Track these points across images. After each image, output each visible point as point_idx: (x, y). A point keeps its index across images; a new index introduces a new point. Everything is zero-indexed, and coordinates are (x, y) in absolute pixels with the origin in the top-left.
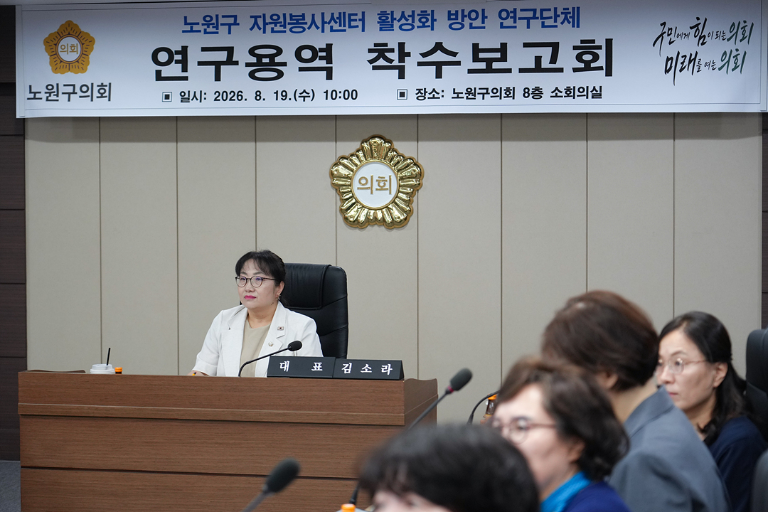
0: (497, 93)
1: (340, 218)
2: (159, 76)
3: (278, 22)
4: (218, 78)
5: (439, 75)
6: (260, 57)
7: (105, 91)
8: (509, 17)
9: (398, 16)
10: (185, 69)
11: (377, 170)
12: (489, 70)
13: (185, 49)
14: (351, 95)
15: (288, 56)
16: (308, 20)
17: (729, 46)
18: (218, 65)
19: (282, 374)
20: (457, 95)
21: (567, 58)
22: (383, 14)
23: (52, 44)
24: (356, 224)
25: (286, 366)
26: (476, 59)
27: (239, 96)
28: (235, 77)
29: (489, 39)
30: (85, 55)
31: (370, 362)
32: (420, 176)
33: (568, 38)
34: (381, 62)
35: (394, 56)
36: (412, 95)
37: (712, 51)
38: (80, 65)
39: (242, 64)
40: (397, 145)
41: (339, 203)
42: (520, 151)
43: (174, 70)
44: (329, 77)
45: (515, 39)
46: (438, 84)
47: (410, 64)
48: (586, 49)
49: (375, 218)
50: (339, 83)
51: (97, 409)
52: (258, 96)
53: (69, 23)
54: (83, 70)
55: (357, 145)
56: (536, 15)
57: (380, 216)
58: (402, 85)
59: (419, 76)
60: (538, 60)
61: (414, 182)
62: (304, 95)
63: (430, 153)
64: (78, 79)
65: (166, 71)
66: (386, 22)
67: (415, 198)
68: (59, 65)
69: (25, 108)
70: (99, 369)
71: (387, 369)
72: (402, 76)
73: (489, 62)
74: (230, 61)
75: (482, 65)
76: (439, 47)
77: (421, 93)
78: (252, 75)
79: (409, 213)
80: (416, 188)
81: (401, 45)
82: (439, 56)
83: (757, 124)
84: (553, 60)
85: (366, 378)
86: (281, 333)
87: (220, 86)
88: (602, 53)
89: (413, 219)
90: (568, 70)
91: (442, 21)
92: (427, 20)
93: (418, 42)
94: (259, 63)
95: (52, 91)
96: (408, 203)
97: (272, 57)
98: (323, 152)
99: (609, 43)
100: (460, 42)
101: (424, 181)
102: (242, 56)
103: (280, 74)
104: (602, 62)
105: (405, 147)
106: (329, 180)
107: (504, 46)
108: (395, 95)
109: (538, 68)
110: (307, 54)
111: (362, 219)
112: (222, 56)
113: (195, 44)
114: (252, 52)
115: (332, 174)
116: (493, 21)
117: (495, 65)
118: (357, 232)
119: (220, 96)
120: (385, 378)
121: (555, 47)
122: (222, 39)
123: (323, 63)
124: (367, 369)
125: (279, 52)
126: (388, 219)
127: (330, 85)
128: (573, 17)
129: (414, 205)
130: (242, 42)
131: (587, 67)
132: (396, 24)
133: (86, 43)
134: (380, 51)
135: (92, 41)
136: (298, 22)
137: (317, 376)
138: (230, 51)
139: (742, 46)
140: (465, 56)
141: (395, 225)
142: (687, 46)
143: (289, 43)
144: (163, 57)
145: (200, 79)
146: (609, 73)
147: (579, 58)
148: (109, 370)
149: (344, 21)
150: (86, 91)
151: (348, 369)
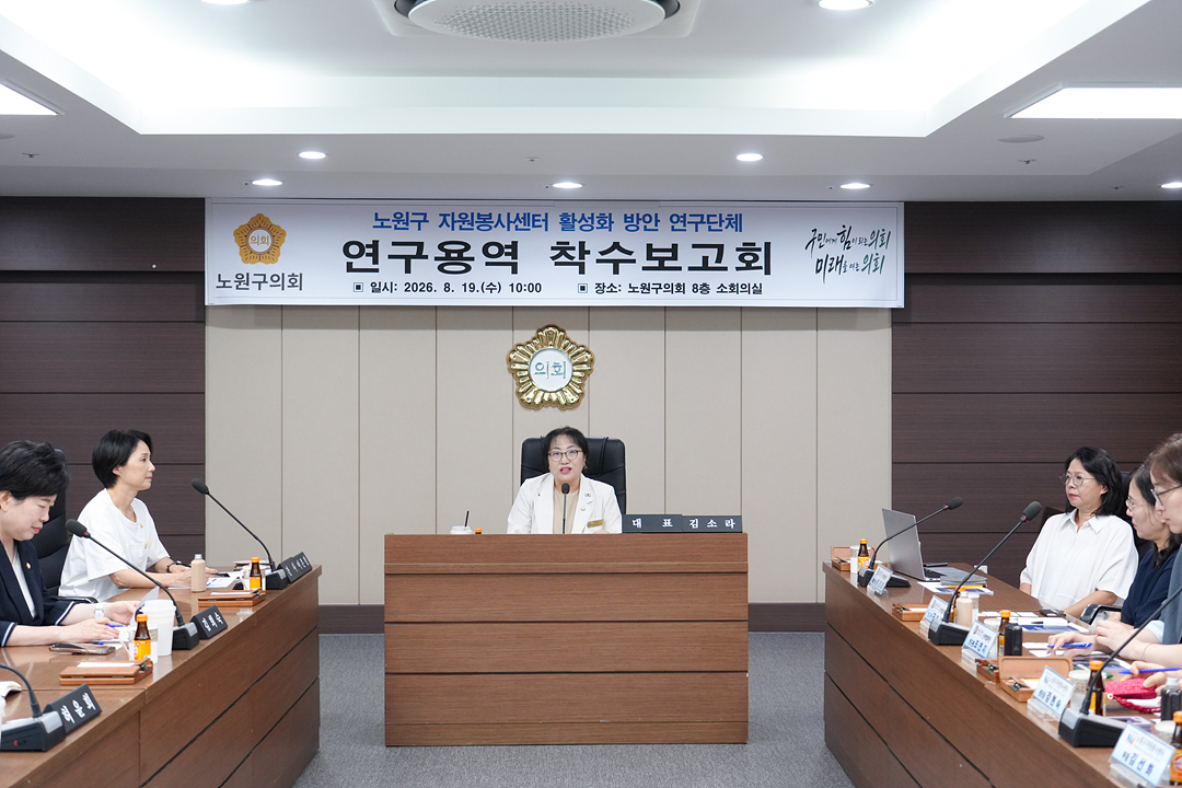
0: (668, 288)
1: (517, 400)
2: (350, 268)
3: (465, 221)
4: (408, 270)
5: (616, 271)
6: (448, 252)
7: (296, 281)
8: (679, 220)
9: (578, 217)
10: (375, 262)
11: (550, 357)
12: (661, 267)
13: (376, 243)
14: (536, 288)
15: (475, 251)
16: (495, 219)
17: (870, 251)
18: (408, 259)
19: (635, 530)
20: (633, 290)
21: (731, 258)
22: (565, 215)
23: (242, 236)
24: (530, 405)
25: (638, 523)
26: (650, 257)
27: (429, 287)
28: (425, 270)
29: (662, 240)
30: (275, 246)
31: (715, 518)
32: (591, 362)
33: (732, 241)
34: (563, 259)
35: (575, 254)
36: (591, 288)
37: (855, 255)
38: (271, 255)
39: (431, 258)
40: (569, 333)
41: (516, 387)
42: (682, 340)
43: (366, 262)
44: (515, 271)
45: (684, 241)
46: (615, 280)
47: (589, 261)
48: (748, 250)
49: (550, 400)
50: (524, 276)
51: (462, 566)
52: (447, 287)
53: (260, 216)
54: (274, 261)
55: (533, 333)
56: (703, 220)
57: (554, 397)
58: (582, 279)
59: (598, 272)
60: (705, 259)
61: (585, 367)
62: (491, 288)
63: (600, 342)
64: (269, 269)
65: (357, 264)
66: (567, 222)
67: (586, 382)
68: (249, 255)
69: (213, 296)
70: (459, 530)
71: (730, 524)
72: (582, 271)
73: (662, 260)
74: (420, 255)
75: (656, 263)
76: (616, 246)
77: (600, 288)
78: (441, 268)
79: (581, 395)
80: (587, 373)
81: (582, 244)
82: (616, 255)
83: (887, 317)
84: (719, 260)
85: (712, 532)
86: (590, 499)
87: (410, 278)
88: (761, 255)
89: (584, 401)
90: (732, 269)
91: (619, 224)
92: (605, 222)
93: (597, 241)
94: (448, 257)
95: (242, 281)
96: (581, 386)
97: (460, 252)
98: (500, 341)
99: (768, 245)
100: (636, 242)
101: (594, 366)
102: (431, 250)
103: (468, 268)
104: (761, 262)
105: (578, 336)
106: (506, 366)
107: (675, 247)
108: (576, 288)
109: (705, 267)
110: (493, 250)
111: (537, 401)
112: (413, 250)
113: (386, 239)
114: (441, 247)
115: (510, 360)
116: (665, 224)
117: (667, 264)
118: (532, 412)
119: (409, 287)
120: (729, 531)
121: (720, 248)
122: (412, 234)
123: (509, 259)
124: (712, 524)
125: (468, 247)
126: (563, 402)
127: (515, 279)
128: (736, 222)
129: (585, 388)
130: (432, 238)
131: (749, 267)
132: (577, 225)
133: (277, 236)
134: (563, 248)
135: (283, 233)
136: (485, 221)
137: (668, 531)
138: (420, 246)
139: (882, 251)
140: (640, 255)
141: (568, 406)
142: (835, 250)
143: (476, 239)
144: (354, 250)
145: (391, 271)
146: (768, 272)
147: (741, 258)
148: (468, 531)
149: (529, 221)
150: (277, 280)
151: (695, 524)
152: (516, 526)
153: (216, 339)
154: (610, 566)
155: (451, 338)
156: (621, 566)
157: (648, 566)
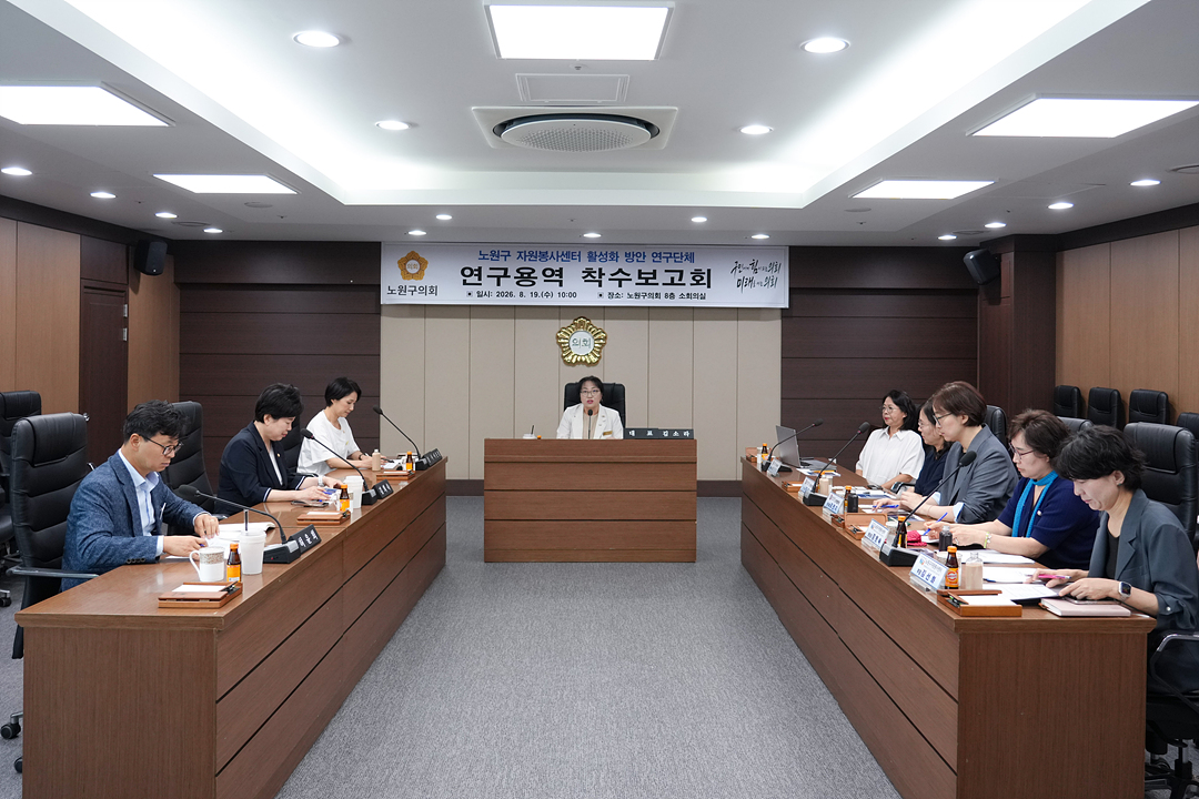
0: (651, 295)
1: (562, 361)
2: (465, 283)
3: (532, 255)
4: (499, 284)
5: (620, 286)
6: (522, 274)
7: (433, 290)
8: (657, 256)
9: (598, 254)
10: (480, 279)
11: (581, 335)
12: (647, 283)
13: (480, 268)
14: (573, 295)
15: (538, 273)
16: (549, 255)
17: (769, 274)
18: (499, 277)
20: (630, 296)
21: (687, 278)
22: (590, 252)
23: (403, 264)
24: (569, 364)
25: (632, 433)
26: (640, 278)
27: (511, 294)
28: (509, 284)
29: (647, 267)
30: (421, 270)
31: (678, 431)
32: (605, 338)
33: (688, 268)
34: (589, 278)
35: (596, 275)
36: (606, 295)
37: (760, 277)
38: (419, 275)
39: (512, 277)
40: (592, 322)
41: (561, 353)
42: (659, 326)
43: (474, 279)
44: (561, 285)
45: (660, 268)
46: (620, 290)
47: (605, 279)
48: (697, 273)
49: (581, 361)
50: (566, 288)
52: (521, 294)
53: (413, 252)
54: (421, 279)
55: (572, 321)
56: (671, 256)
57: (583, 359)
58: (600, 290)
59: (610, 286)
60: (672, 279)
61: (602, 341)
62: (547, 295)
63: (611, 326)
64: (418, 283)
65: (469, 280)
66: (592, 257)
68: (406, 275)
69: (385, 299)
70: (528, 437)
71: (686, 434)
72: (600, 286)
73: (647, 279)
74: (505, 276)
75: (644, 281)
76: (620, 271)
77: (611, 295)
78: (518, 283)
79: (599, 358)
80: (603, 345)
81: (600, 270)
82: (620, 276)
83: (779, 312)
84: (680, 279)
85: (676, 438)
87: (500, 289)
88: (705, 276)
89: (601, 361)
90: (688, 285)
91: (622, 258)
92: (614, 257)
93: (610, 268)
94: (522, 277)
95: (402, 290)
96: (599, 353)
97: (529, 274)
98: (553, 325)
99: (709, 271)
100: (632, 269)
102: (512, 272)
103: (534, 283)
104: (705, 281)
105: (597, 323)
106: (555, 340)
107: (655, 271)
108: (597, 295)
109: (672, 283)
110: (549, 273)
111: (574, 361)
112: (502, 273)
113: (486, 266)
114: (518, 271)
115: (558, 337)
116: (649, 258)
117: (650, 281)
118: (571, 368)
119: (499, 294)
120: (686, 438)
121: (681, 272)
122: (501, 263)
123: (558, 278)
124: (676, 434)
125: (534, 271)
126: (589, 362)
127: (561, 290)
128: (691, 257)
130: (513, 265)
131: (698, 283)
132: (598, 259)
133: (423, 264)
134: (589, 272)
135: (426, 262)
136: (544, 256)
137: (650, 438)
138: (506, 270)
139: (775, 275)
140: (634, 276)
141: (592, 364)
142: (749, 274)
143: (539, 267)
144: (467, 272)
145: (488, 284)
146: (709, 287)
147: (694, 278)
148: (533, 437)
149: (569, 256)
150: (423, 290)
151: (666, 434)
152: (562, 434)
153: (387, 324)
154: (616, 458)
155: (524, 325)
156: (623, 458)
157: (638, 458)
